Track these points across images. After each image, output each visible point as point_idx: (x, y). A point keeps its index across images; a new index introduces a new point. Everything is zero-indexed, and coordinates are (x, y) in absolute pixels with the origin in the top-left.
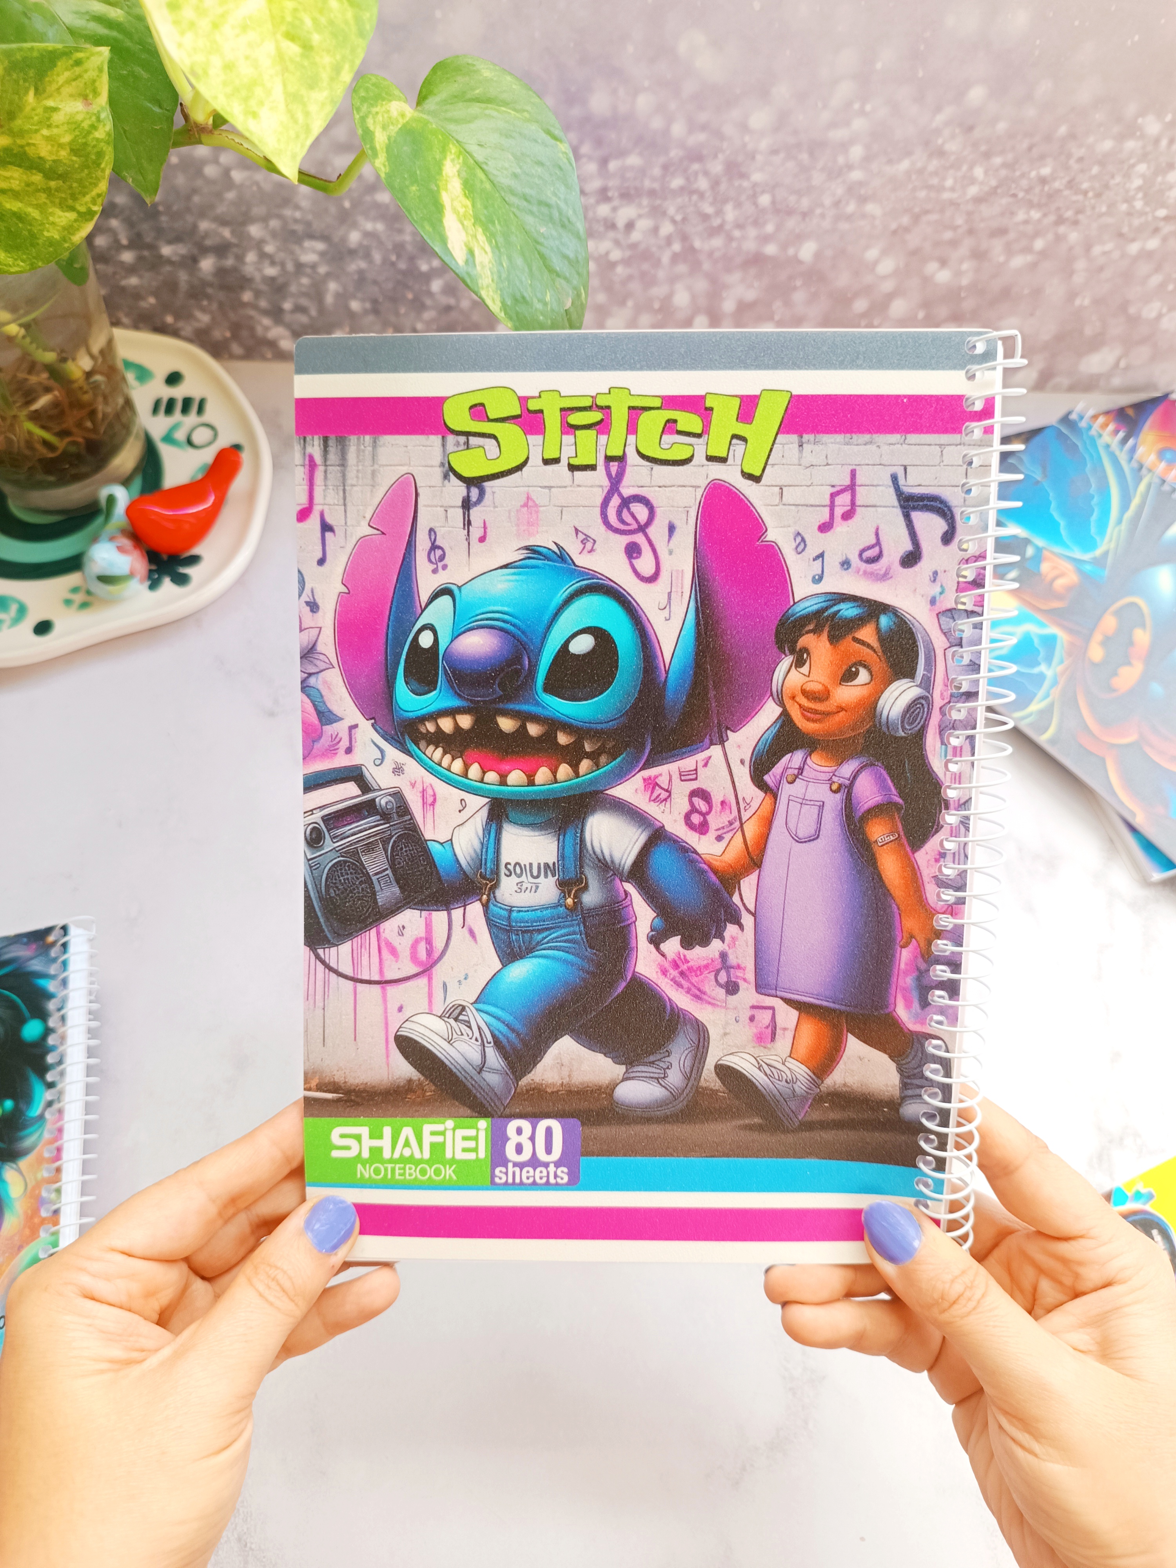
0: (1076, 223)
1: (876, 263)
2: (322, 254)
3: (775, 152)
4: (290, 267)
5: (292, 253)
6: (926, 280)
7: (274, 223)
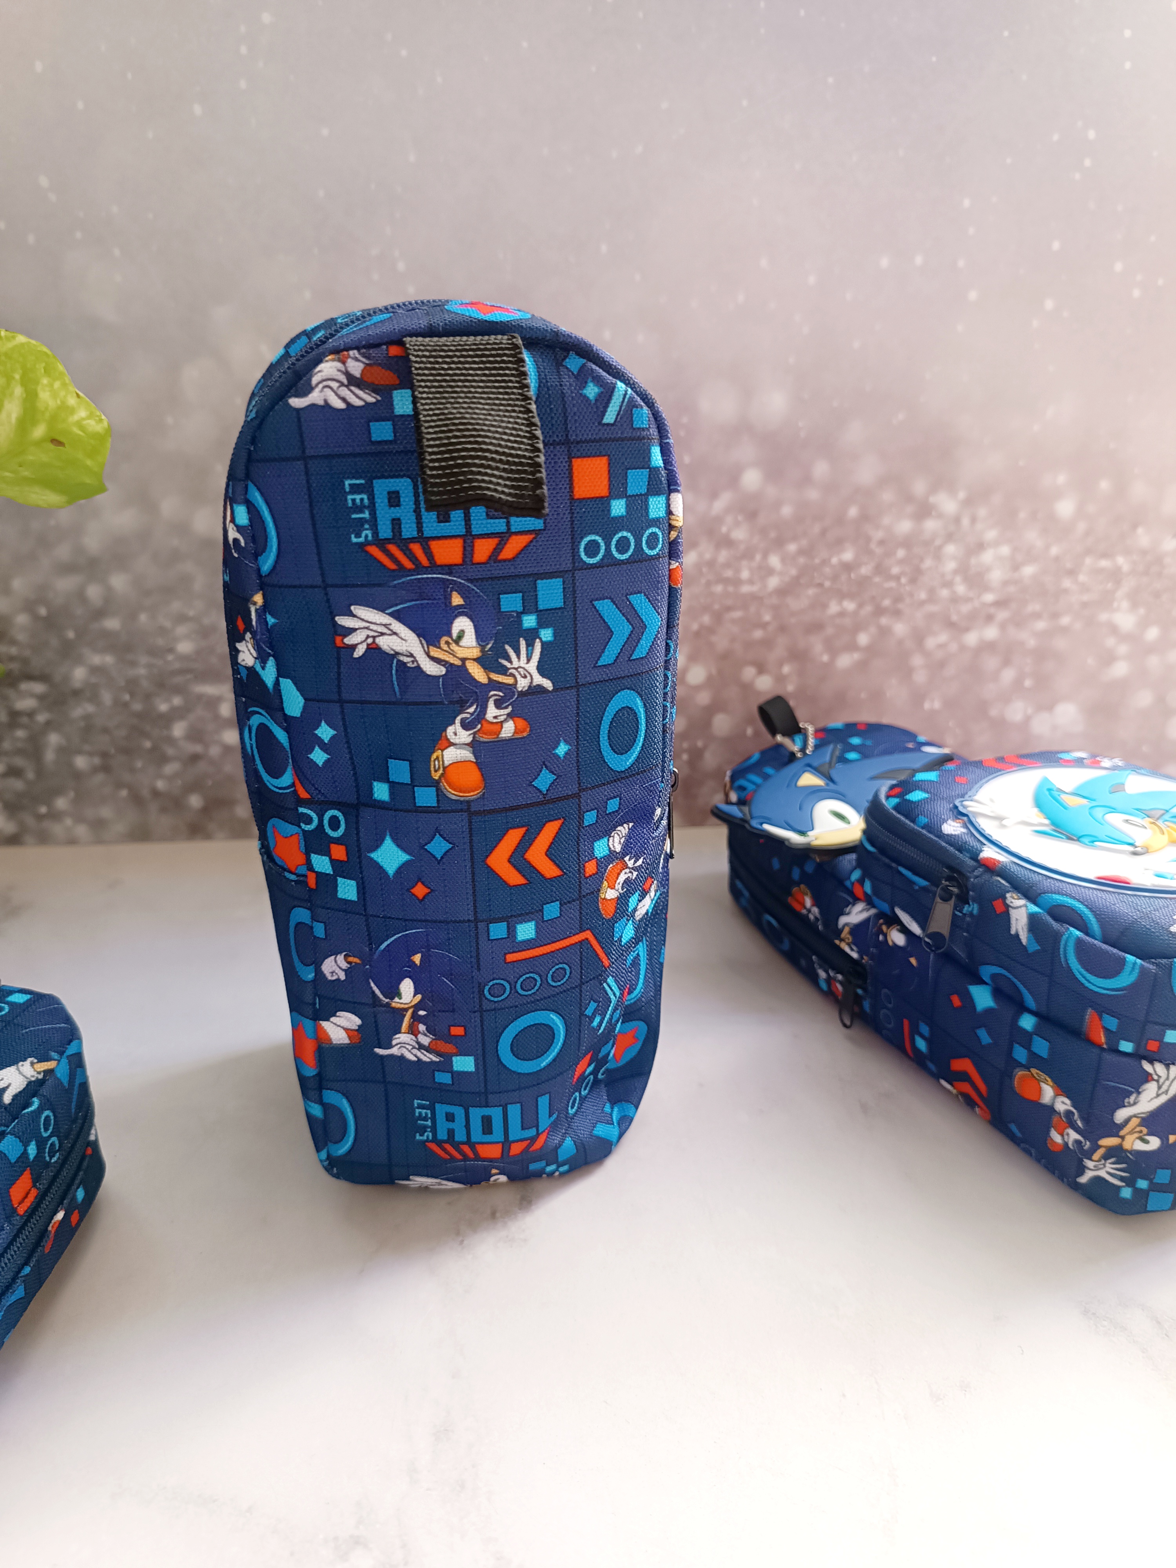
0: (897, 613)
2: (41, 698)
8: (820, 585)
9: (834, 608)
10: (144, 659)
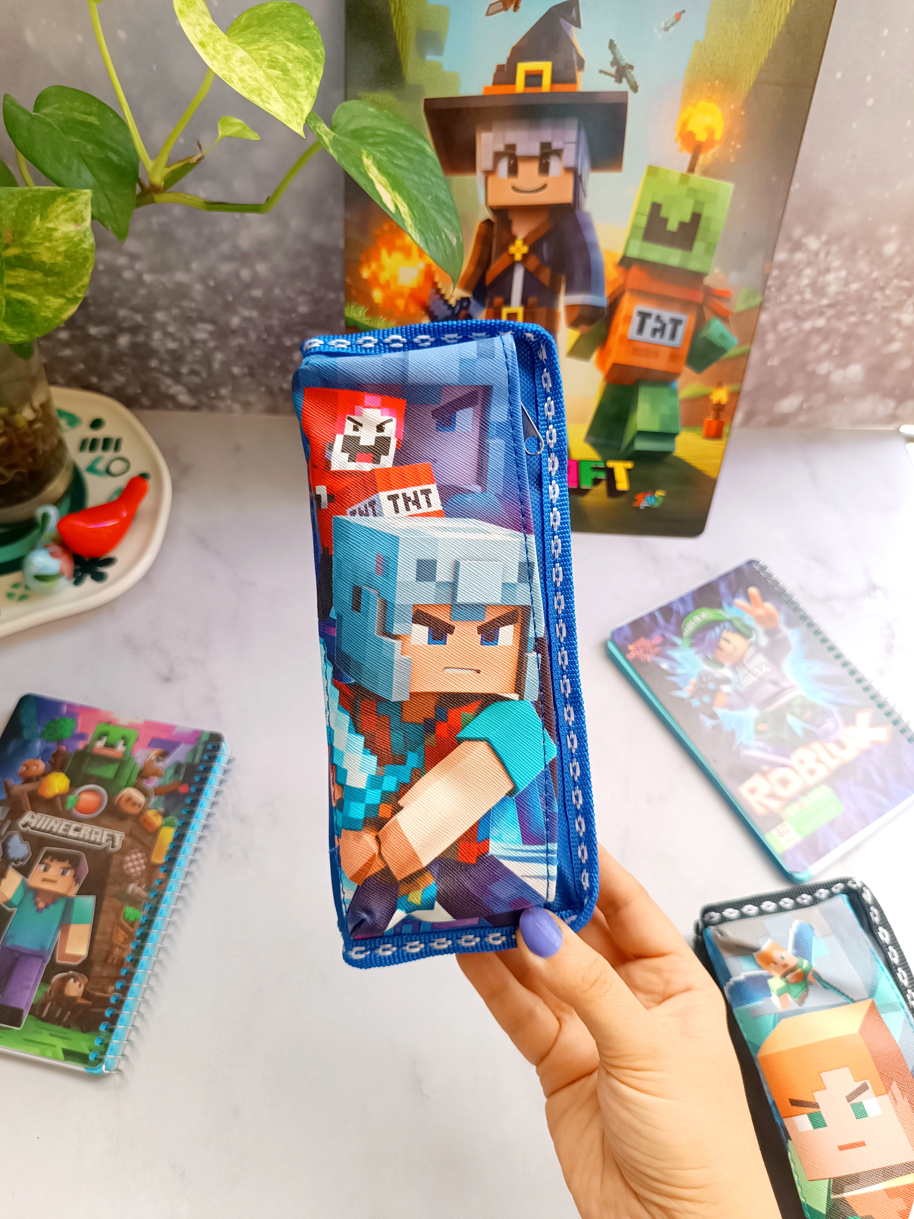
4: (187, 342)
5: (188, 332)
7: (175, 311)
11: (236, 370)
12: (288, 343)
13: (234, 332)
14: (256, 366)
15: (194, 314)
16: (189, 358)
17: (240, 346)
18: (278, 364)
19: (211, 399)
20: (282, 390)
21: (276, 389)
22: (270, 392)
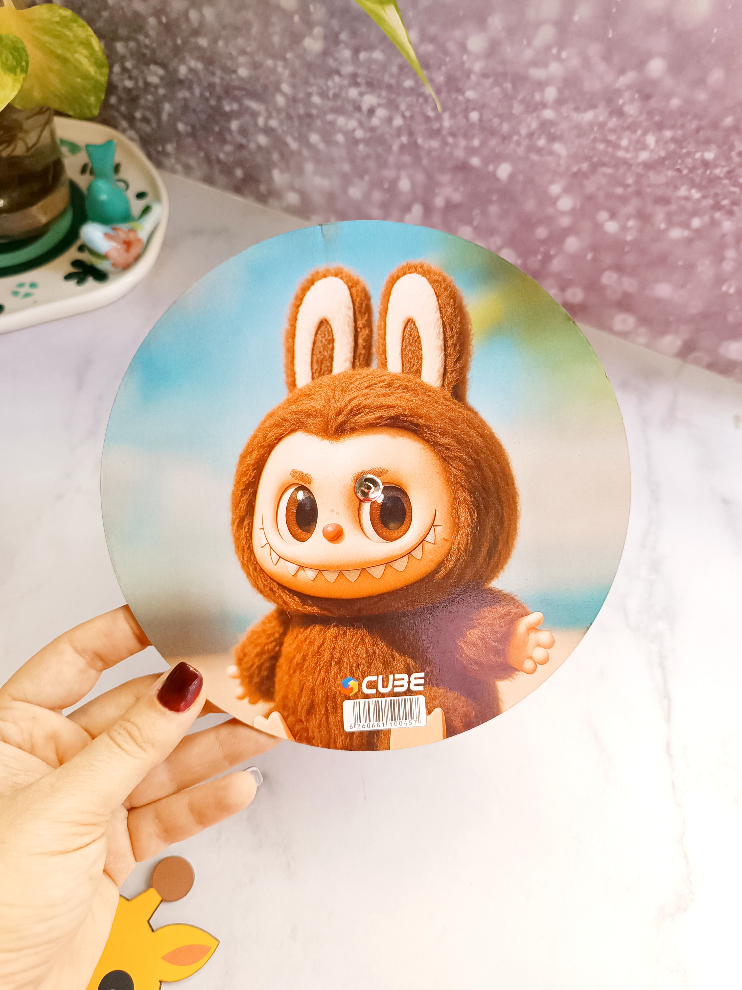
0: (730, 213)
1: (557, 198)
2: (162, 78)
3: (485, 75)
4: (141, 84)
5: (142, 72)
6: (598, 226)
7: (132, 44)
8: (679, 171)
9: (683, 191)
10: (219, 73)
11: (181, 127)
12: (227, 108)
13: (181, 82)
14: (198, 126)
15: (147, 52)
16: (142, 102)
17: (186, 100)
18: (217, 129)
19: (158, 152)
20: (219, 160)
21: (213, 158)
22: (208, 160)
